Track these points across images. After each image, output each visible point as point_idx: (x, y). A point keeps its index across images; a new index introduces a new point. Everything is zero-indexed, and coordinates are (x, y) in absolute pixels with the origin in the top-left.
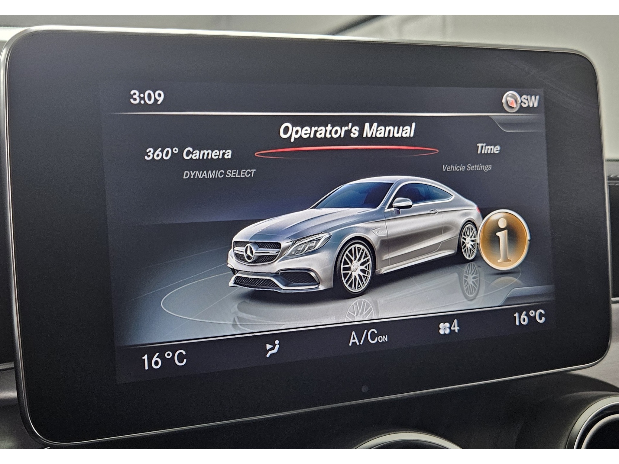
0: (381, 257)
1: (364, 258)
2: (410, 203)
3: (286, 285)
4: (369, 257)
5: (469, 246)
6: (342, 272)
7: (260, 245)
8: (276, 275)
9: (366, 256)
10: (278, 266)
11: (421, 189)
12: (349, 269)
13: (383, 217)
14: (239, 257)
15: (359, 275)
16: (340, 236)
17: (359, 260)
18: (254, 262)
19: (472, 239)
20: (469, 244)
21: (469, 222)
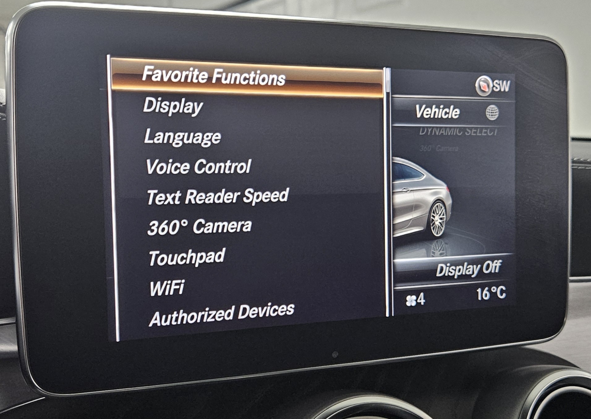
5: (437, 223)
11: (395, 168)
19: (441, 217)
20: (437, 221)
21: (439, 200)
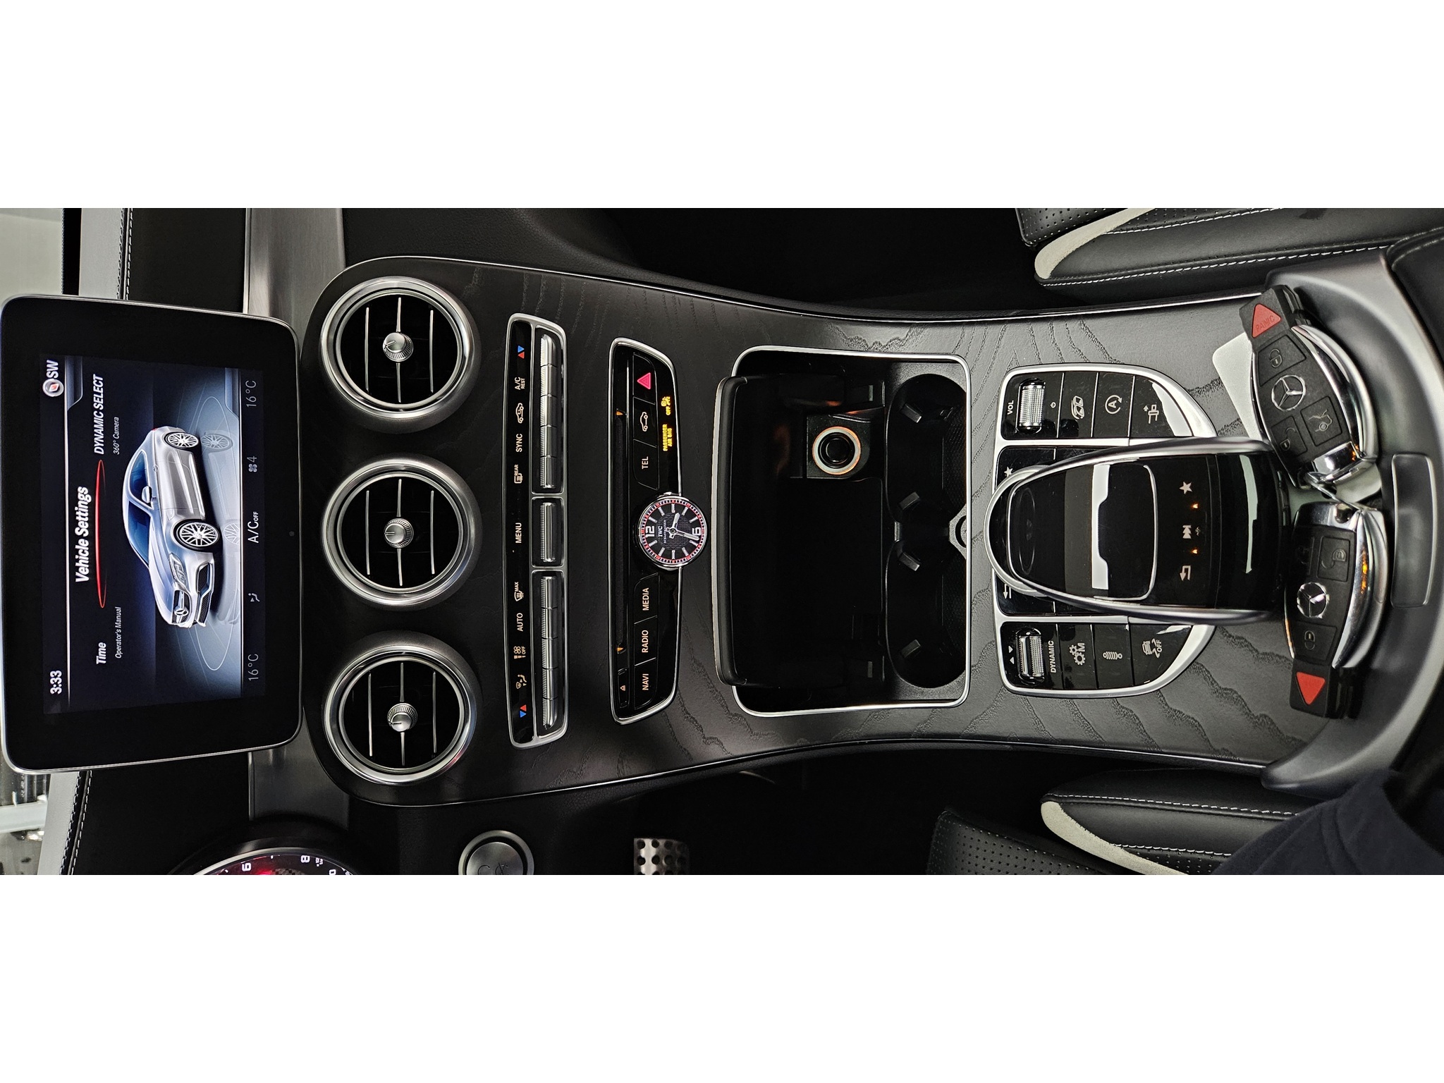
0: (192, 515)
1: (191, 527)
2: (147, 489)
3: (208, 587)
4: (191, 524)
5: (187, 441)
6: (201, 545)
7: (176, 605)
8: (200, 594)
9: (190, 527)
10: (193, 593)
11: (135, 478)
12: (199, 541)
13: (159, 509)
14: (184, 620)
15: (205, 532)
16: (173, 545)
17: (192, 532)
18: (189, 609)
19: (180, 437)
20: (184, 441)
21: (165, 439)
